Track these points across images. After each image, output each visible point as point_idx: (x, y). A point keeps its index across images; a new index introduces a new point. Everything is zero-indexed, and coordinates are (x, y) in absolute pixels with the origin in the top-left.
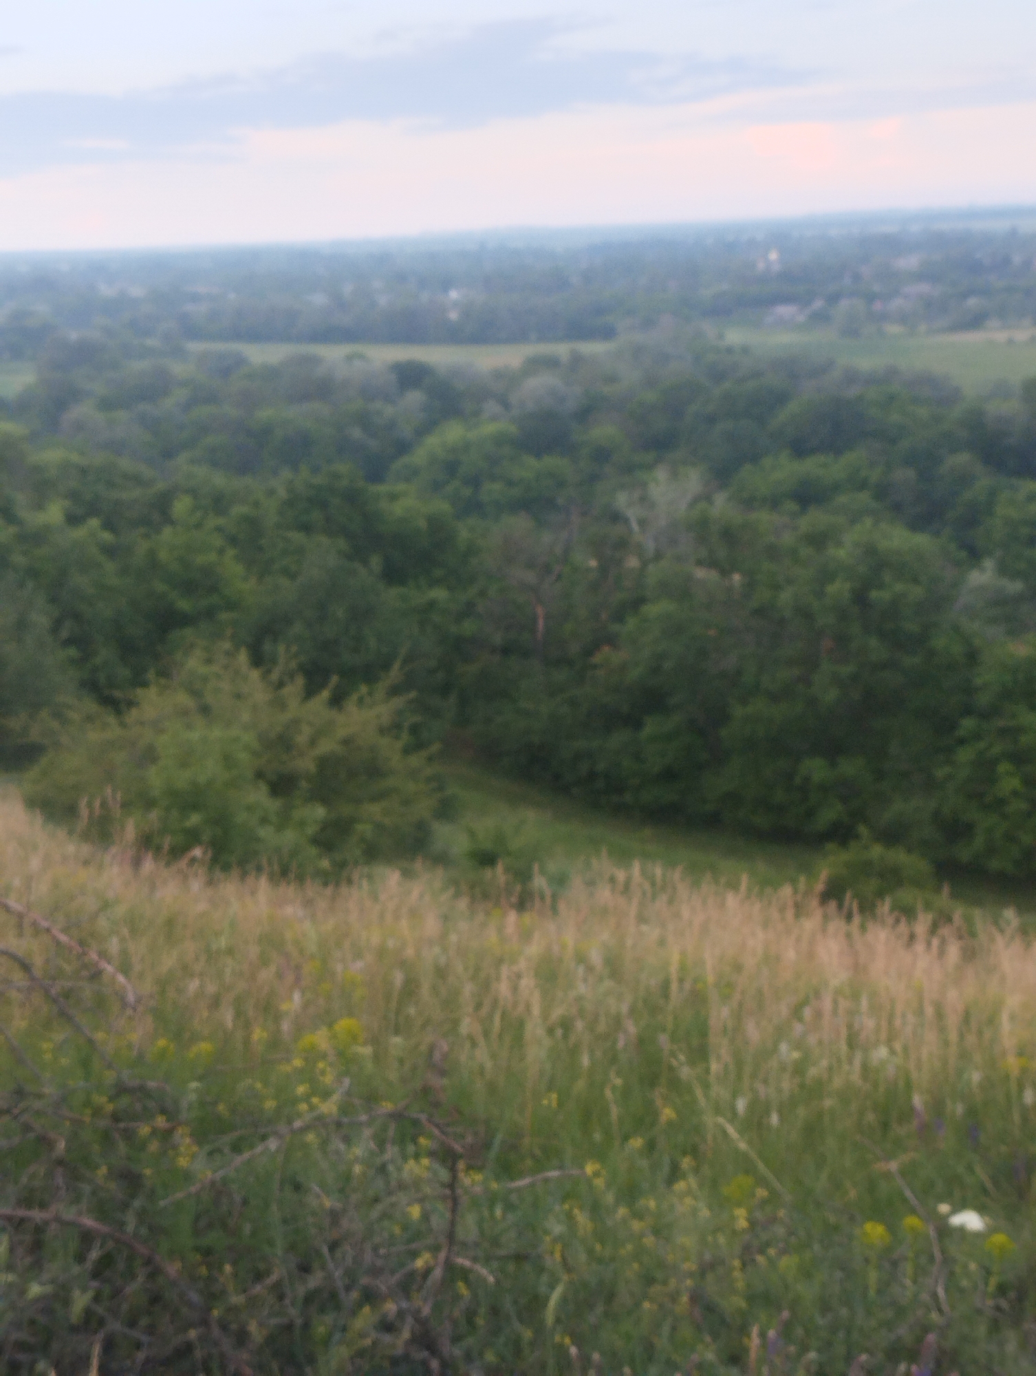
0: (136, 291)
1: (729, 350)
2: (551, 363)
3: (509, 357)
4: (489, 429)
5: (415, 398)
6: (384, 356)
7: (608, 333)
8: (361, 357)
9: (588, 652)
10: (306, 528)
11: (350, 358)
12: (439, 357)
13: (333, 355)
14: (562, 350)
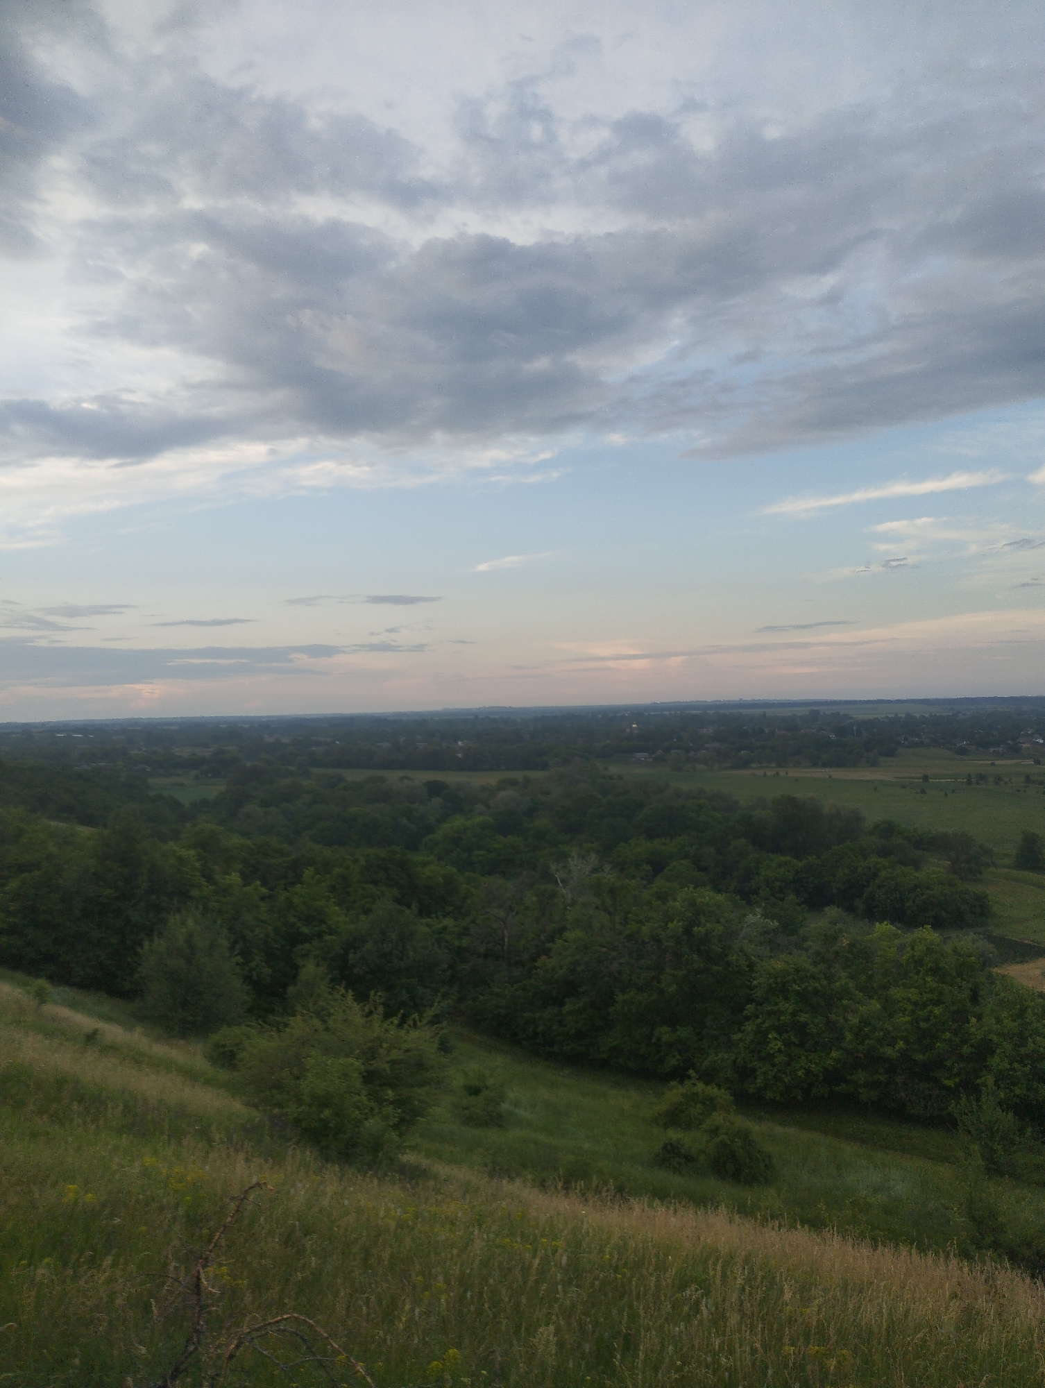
0: (285, 740)
1: (611, 778)
2: (513, 783)
3: (490, 779)
4: (479, 819)
5: (437, 801)
6: (422, 777)
7: (544, 766)
8: (408, 778)
9: (534, 960)
10: (375, 882)
11: (402, 778)
12: (451, 778)
13: (393, 777)
14: (519, 775)
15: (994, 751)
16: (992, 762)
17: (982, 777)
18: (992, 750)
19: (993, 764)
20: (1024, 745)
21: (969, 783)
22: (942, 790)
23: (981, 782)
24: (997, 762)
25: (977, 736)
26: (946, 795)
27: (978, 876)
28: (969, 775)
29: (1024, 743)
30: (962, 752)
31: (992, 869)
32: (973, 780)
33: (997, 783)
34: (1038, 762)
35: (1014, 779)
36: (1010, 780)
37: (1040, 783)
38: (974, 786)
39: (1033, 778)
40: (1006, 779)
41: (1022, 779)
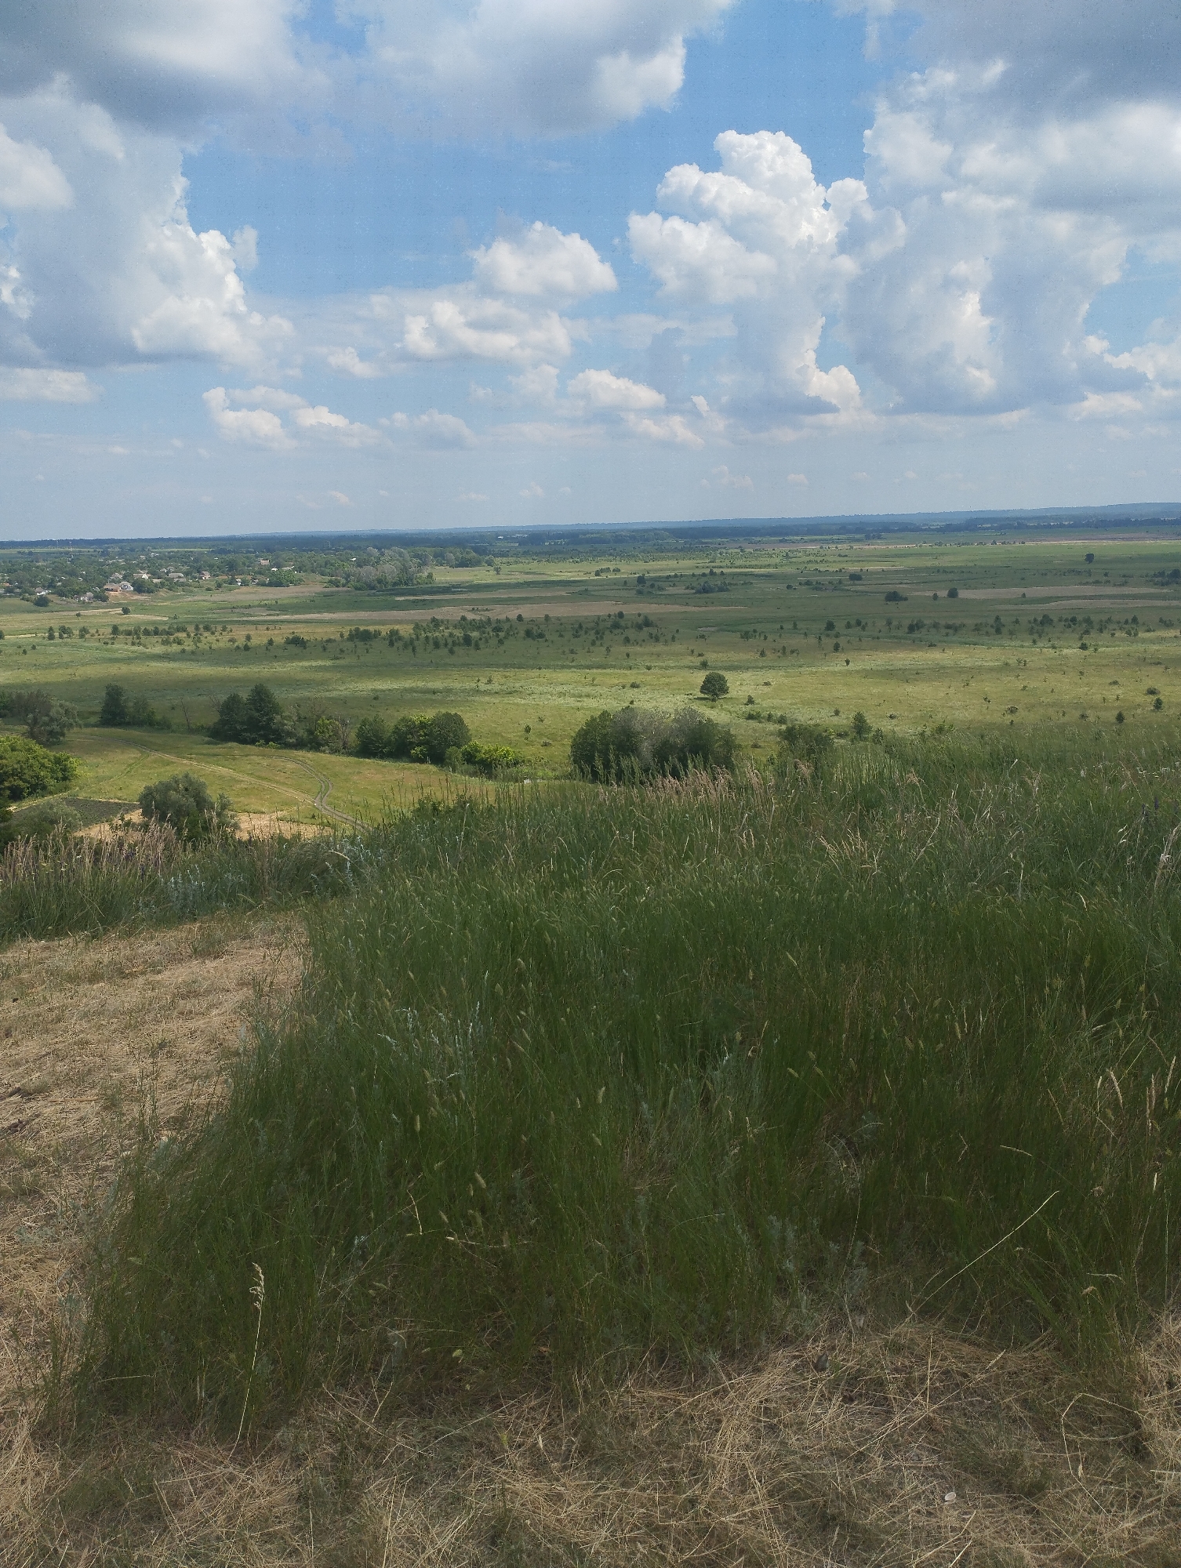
15: (79, 601)
16: (78, 612)
17: (64, 630)
18: (76, 599)
19: (78, 615)
20: (112, 593)
21: (51, 637)
22: (20, 647)
23: (65, 636)
24: (82, 612)
25: (60, 584)
26: (25, 652)
27: (61, 739)
28: (51, 629)
29: (112, 590)
30: (42, 603)
31: (76, 729)
32: (57, 634)
33: (82, 636)
34: (126, 611)
35: (101, 631)
36: (97, 632)
37: (129, 633)
38: (57, 641)
39: (121, 629)
40: (93, 631)
41: (110, 630)
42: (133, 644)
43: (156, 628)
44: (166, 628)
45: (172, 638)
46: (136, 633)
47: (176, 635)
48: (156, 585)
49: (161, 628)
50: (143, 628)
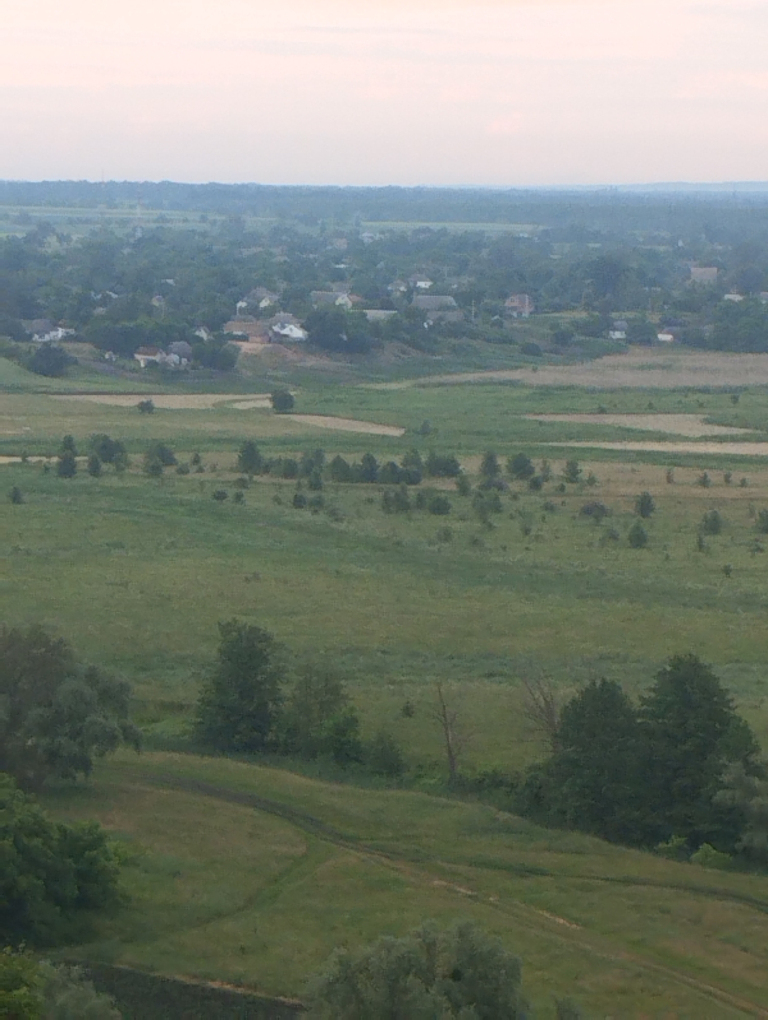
15: (151, 364)
16: (144, 399)
18: (142, 359)
19: (146, 408)
20: (245, 346)
21: (67, 469)
23: (105, 467)
24: (158, 402)
25: (100, 311)
27: (80, 776)
28: (68, 443)
29: (244, 338)
31: (123, 753)
32: (81, 461)
33: (155, 471)
34: (283, 404)
35: (208, 458)
36: (196, 461)
37: (290, 470)
38: (83, 479)
39: (267, 454)
40: (184, 458)
41: (232, 457)
42: (299, 502)
43: (369, 460)
44: (398, 460)
45: (412, 491)
46: (307, 472)
47: (426, 483)
48: (376, 328)
49: (382, 459)
50: (329, 458)
